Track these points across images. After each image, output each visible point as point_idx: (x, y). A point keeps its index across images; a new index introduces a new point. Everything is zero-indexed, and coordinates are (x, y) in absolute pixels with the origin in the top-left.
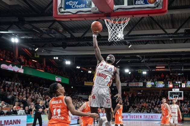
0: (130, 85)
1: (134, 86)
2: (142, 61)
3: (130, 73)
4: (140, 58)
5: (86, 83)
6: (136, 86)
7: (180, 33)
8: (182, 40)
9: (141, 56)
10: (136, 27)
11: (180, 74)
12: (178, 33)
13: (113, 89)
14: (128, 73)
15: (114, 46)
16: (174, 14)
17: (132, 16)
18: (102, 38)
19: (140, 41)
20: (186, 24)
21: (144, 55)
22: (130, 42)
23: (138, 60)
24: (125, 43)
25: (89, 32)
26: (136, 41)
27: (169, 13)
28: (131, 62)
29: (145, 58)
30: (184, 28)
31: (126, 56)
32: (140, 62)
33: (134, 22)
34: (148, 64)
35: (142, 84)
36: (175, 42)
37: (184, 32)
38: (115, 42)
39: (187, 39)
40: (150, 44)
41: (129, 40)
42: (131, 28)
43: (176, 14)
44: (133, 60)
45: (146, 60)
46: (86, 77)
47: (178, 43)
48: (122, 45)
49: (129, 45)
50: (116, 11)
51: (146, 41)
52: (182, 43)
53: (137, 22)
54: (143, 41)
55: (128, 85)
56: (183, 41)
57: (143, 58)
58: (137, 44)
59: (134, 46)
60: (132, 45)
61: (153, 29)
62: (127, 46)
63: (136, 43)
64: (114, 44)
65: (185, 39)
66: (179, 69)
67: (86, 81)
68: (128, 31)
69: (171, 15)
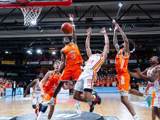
0: (41, 64)
1: (45, 64)
2: (52, 43)
3: (41, 53)
4: (50, 41)
5: (3, 62)
6: (47, 64)
7: (82, 21)
8: (84, 26)
9: (51, 39)
10: (47, 16)
11: (83, 54)
12: (81, 21)
13: (27, 67)
14: (40, 53)
15: (28, 31)
16: (77, 6)
17: (43, 6)
18: (18, 24)
19: (50, 27)
20: (87, 14)
21: (54, 39)
22: (42, 27)
23: (48, 42)
24: (38, 29)
25: (7, 19)
26: (47, 27)
27: (73, 5)
28: (43, 44)
29: (55, 41)
30: (85, 17)
31: (38, 39)
32: (50, 44)
33: (45, 11)
34: (57, 46)
35: (52, 62)
36: (79, 28)
37: (85, 20)
38: (29, 27)
39: (88, 26)
40: (58, 29)
41: (40, 26)
42: (42, 17)
43: (79, 6)
44: (44, 42)
45: (55, 42)
46: (3, 57)
47: (80, 29)
48: (35, 30)
49: (41, 30)
50: (30, 2)
51: (55, 27)
52: (84, 29)
53: (48, 11)
54: (53, 27)
55: (39, 63)
56: (85, 28)
57: (52, 40)
58: (48, 30)
59: (45, 31)
60: (43, 30)
61: (61, 17)
62: (39, 30)
63: (47, 28)
64: (28, 29)
65: (86, 26)
66: (82, 50)
67: (4, 60)
68: (40, 18)
69: (75, 6)
